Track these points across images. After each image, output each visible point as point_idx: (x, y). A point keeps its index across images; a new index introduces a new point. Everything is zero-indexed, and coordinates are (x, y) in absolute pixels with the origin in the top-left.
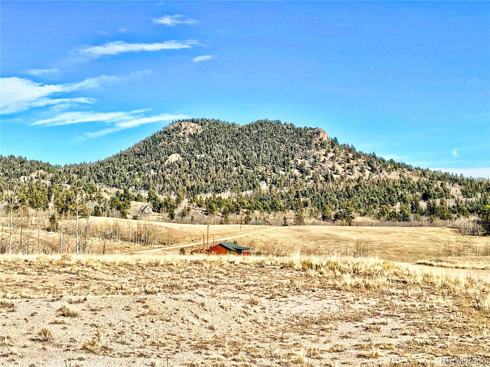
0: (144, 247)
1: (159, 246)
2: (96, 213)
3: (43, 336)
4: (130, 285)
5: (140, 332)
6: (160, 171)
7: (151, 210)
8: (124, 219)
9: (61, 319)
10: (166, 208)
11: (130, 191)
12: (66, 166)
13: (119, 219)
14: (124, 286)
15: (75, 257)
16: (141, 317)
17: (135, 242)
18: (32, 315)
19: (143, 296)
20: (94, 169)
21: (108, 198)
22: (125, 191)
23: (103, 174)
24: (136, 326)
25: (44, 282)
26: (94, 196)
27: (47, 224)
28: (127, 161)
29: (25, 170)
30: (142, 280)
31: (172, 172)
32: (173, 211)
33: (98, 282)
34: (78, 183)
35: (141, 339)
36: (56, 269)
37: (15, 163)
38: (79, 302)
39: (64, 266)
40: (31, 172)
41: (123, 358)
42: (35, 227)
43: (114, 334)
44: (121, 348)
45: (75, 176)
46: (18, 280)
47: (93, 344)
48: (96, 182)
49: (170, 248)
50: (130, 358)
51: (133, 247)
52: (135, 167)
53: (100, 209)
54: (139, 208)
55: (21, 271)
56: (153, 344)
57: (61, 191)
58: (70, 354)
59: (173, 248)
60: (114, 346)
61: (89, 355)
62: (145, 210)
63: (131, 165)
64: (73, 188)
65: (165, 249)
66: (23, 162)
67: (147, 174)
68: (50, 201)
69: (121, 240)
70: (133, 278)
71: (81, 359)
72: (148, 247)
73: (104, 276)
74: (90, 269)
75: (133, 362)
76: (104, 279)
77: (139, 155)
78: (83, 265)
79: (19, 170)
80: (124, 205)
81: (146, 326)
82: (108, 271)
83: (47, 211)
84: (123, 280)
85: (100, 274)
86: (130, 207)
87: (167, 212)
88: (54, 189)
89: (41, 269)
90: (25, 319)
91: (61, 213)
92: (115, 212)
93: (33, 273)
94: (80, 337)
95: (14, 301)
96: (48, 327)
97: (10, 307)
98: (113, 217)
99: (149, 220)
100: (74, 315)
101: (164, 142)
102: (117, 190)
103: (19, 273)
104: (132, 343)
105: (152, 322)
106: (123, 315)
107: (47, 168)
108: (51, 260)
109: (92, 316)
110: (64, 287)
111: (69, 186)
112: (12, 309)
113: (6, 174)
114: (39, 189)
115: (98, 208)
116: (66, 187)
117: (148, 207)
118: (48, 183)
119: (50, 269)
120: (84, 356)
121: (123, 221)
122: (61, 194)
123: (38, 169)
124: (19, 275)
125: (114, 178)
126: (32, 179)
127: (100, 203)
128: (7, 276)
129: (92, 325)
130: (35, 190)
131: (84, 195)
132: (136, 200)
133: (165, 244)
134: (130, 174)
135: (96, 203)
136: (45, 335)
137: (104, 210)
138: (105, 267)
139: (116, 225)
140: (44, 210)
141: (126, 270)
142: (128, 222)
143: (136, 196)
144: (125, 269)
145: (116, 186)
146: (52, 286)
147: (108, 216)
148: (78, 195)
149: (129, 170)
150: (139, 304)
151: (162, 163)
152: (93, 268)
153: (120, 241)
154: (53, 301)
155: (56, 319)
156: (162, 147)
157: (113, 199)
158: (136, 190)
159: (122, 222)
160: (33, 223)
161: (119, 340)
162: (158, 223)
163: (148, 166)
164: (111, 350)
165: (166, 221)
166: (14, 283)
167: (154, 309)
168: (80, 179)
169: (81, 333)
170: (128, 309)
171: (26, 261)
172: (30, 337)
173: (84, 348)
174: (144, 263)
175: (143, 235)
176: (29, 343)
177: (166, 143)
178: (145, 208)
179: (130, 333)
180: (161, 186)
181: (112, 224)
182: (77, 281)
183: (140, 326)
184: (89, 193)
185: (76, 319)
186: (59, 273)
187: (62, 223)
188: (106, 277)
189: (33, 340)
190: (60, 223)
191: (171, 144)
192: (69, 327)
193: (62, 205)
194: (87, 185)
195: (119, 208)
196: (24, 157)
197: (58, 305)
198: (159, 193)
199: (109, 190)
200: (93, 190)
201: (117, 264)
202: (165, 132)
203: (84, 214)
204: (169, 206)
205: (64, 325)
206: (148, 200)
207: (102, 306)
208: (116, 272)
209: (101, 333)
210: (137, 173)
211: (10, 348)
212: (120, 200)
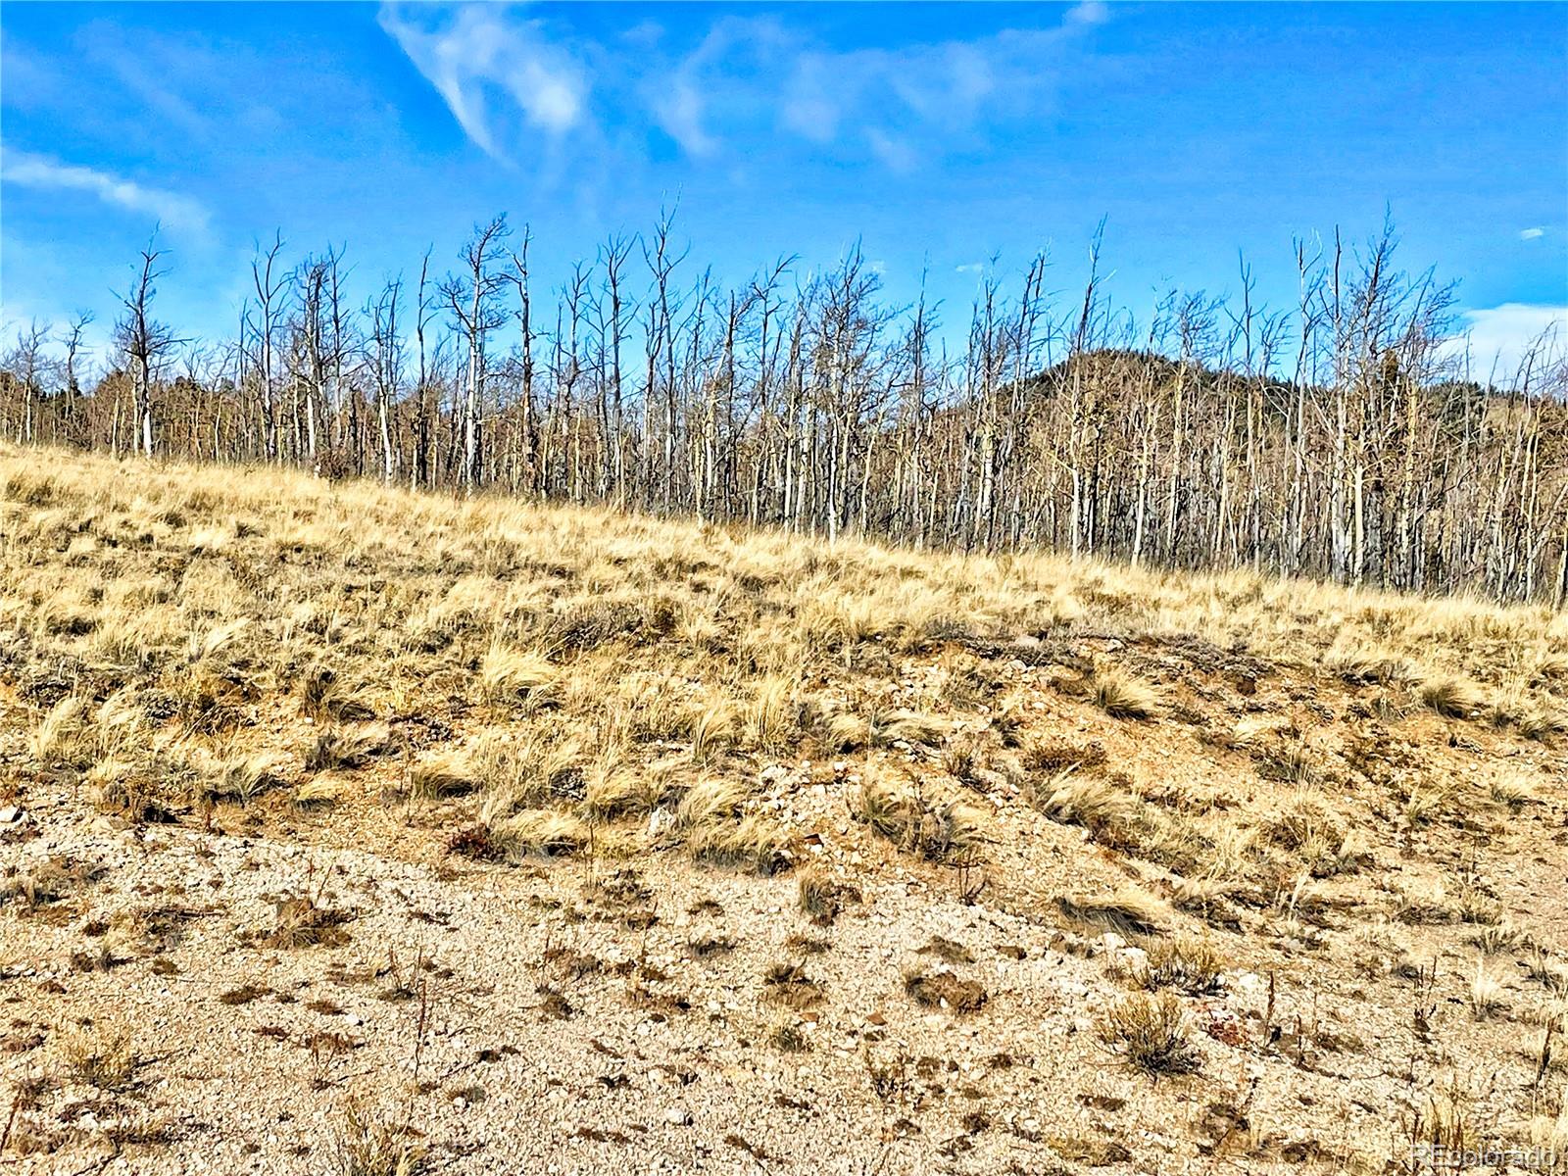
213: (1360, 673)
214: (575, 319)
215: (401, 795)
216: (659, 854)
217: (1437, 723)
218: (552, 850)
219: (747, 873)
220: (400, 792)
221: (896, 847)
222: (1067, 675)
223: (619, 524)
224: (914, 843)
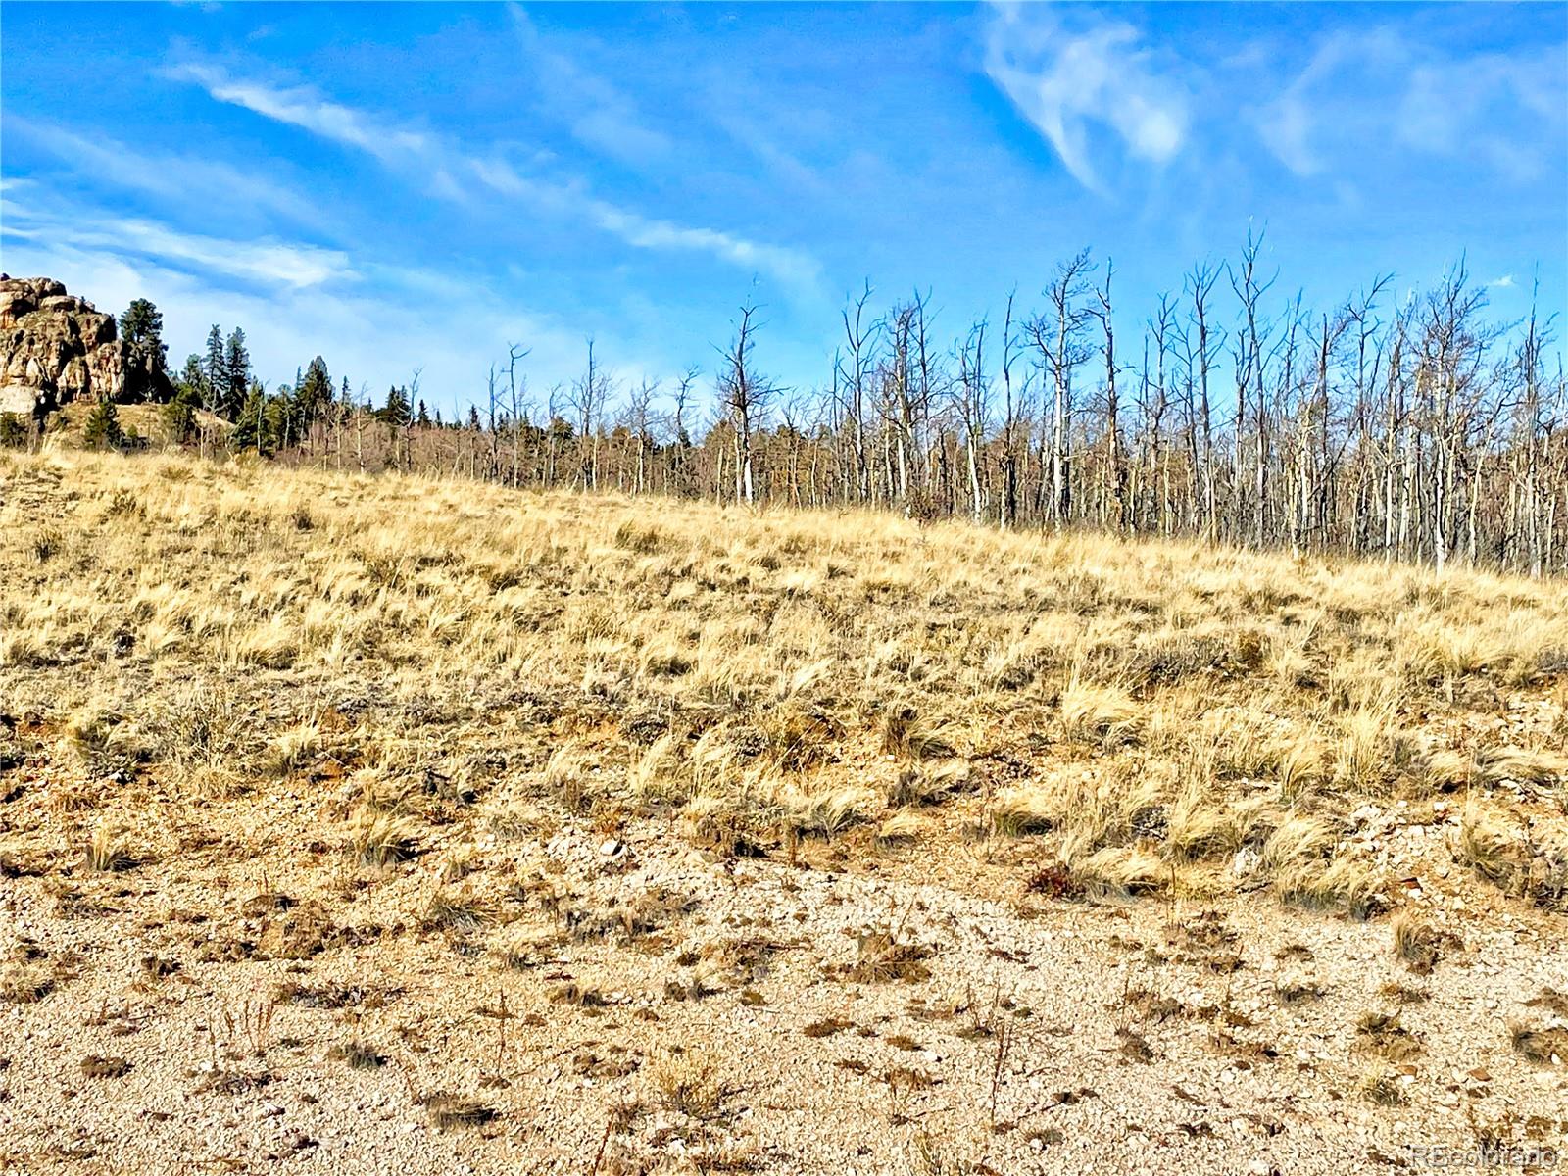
214: (1162, 351)
215: (981, 833)
216: (1245, 896)
218: (1133, 890)
219: (1339, 918)
220: (980, 828)
221: (1503, 893)
223: (1207, 557)
224: (1523, 888)
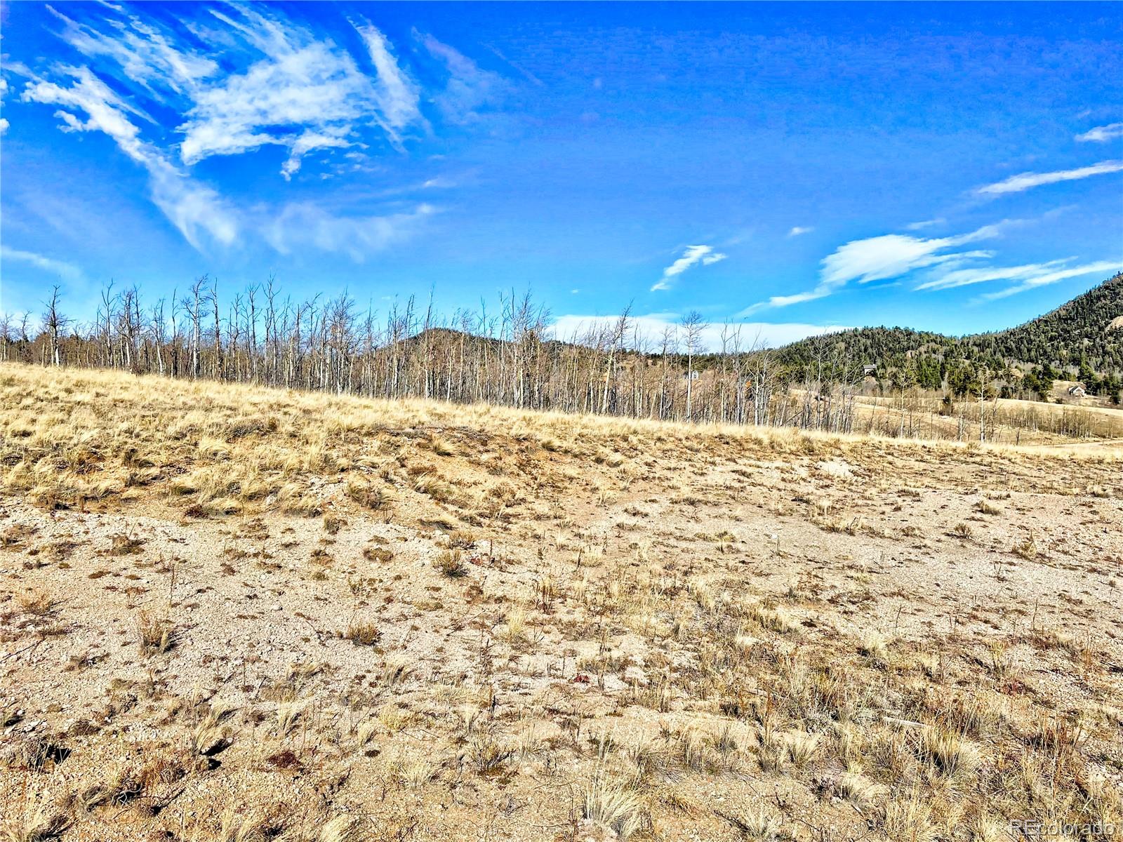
0: (1073, 440)
1: (1096, 439)
2: (1004, 394)
3: (961, 531)
4: (1063, 485)
5: (1088, 542)
6: (1098, 340)
7: (1083, 391)
8: (1042, 403)
9: (979, 515)
10: (1106, 390)
11: (1052, 366)
12: (963, 337)
13: (1036, 402)
14: (1055, 485)
15: (985, 446)
16: (1088, 525)
17: (1060, 433)
18: (942, 507)
19: (1089, 499)
20: (1002, 340)
21: (1021, 375)
22: (1046, 367)
23: (1014, 346)
24: (1081, 534)
25: (948, 472)
26: (1000, 373)
27: (940, 406)
28: (1049, 328)
29: (912, 343)
30: (1081, 479)
31: (1117, 342)
32: (1117, 394)
33: (1018, 477)
34: (980, 358)
35: (1091, 550)
36: (962, 459)
37: (901, 336)
38: (999, 498)
39: (972, 455)
40: (920, 346)
41: (1068, 571)
42: (925, 409)
43: (1051, 541)
44: (1064, 559)
45: (976, 349)
46: (916, 468)
47: (1026, 549)
48: (1003, 356)
49: (1112, 442)
50: (1078, 573)
51: (1056, 438)
52: (1060, 335)
53: (1010, 390)
54: (1065, 388)
55: (919, 458)
56: (1108, 559)
57: (957, 367)
58: (996, 556)
59: (1117, 442)
60: (1053, 554)
61: (1021, 561)
62: (1074, 392)
63: (1053, 334)
64: (973, 364)
65: (1105, 443)
66: (911, 334)
67: (1077, 345)
68: (943, 380)
69: (1040, 428)
70: (1067, 476)
71: (1011, 564)
72: (1079, 440)
73: (1026, 471)
74: (1006, 462)
75: (1083, 577)
76: (1026, 475)
77: (1066, 319)
78: (996, 456)
79: (905, 343)
80: (1044, 386)
81: (1096, 536)
82: (1031, 466)
83: (939, 392)
84: (1053, 477)
85: (1021, 468)
86: (1052, 387)
87: (1108, 394)
88: (949, 366)
89: (943, 458)
90: (935, 511)
91: (957, 394)
92: (1030, 392)
93: (934, 461)
94: (1007, 538)
95: (918, 490)
96: (965, 523)
97: (914, 496)
98: (1027, 399)
99: (1080, 405)
100: (996, 513)
101: (1104, 301)
102: (1034, 365)
103: (917, 460)
104: (1078, 554)
105: (1105, 532)
106: (1062, 519)
107: (940, 340)
108: (954, 447)
109: (1020, 517)
110: (974, 480)
111: (967, 362)
112: (917, 498)
113: (890, 348)
114: (929, 366)
115: (1007, 389)
116: (963, 363)
117: (1079, 388)
118: (941, 358)
119: (955, 457)
120: (1015, 561)
121: (1041, 405)
122: (957, 371)
123: (928, 342)
124: (917, 463)
125: (1029, 350)
126: (920, 353)
127: (1009, 383)
128: (903, 463)
129: (1021, 527)
130: (925, 367)
131: (988, 372)
132: (1061, 378)
133: (1104, 437)
134: (1053, 345)
135: (1004, 383)
136: (963, 531)
137: (1015, 391)
138: (1027, 460)
139: (1032, 410)
140: (936, 390)
141: (1057, 466)
142: (1049, 406)
143: (1061, 373)
144: (1055, 465)
145: (1032, 361)
146: (959, 477)
147: (1021, 398)
148: (980, 372)
149: (1051, 339)
150: (1084, 508)
151: (1101, 329)
152: (1010, 460)
153: (1038, 431)
154: (967, 494)
155: (973, 515)
156: (1102, 308)
157: (1027, 378)
158: (1061, 366)
159: (1041, 407)
160: (923, 404)
161: (1058, 548)
162: (1093, 409)
163: (1080, 335)
164: (1050, 559)
165: (1106, 406)
166: (913, 471)
167: (1107, 517)
168: (982, 353)
169: (1007, 535)
170: (1068, 513)
171: (924, 447)
172: (944, 531)
173: (1014, 551)
174: (1082, 458)
175: (1071, 424)
176: (943, 537)
177: (1108, 302)
178: (1073, 389)
179: (1074, 542)
180: (1100, 360)
181: (1026, 409)
182: (990, 475)
183: (1087, 536)
184: (995, 369)
185: (998, 517)
186: (967, 463)
187: (959, 406)
188: (1031, 473)
189: (948, 535)
190: (956, 406)
191: (1115, 303)
192: (991, 526)
193: (959, 384)
194: (990, 359)
195: (1036, 388)
196: (911, 328)
197: (974, 499)
198: (1096, 370)
199: (1021, 366)
200: (1000, 366)
201: (1042, 457)
202: (1107, 288)
203: (988, 396)
204: (1111, 387)
205: (983, 523)
206: (1079, 379)
207: (1032, 506)
208: (1043, 467)
209: (1034, 538)
210: (1062, 343)
211: (922, 540)
212: (1038, 378)
213: (521, 437)
214: (237, 314)
215: (165, 495)
216: (270, 512)
217: (546, 453)
218: (227, 513)
219: (304, 517)
221: (360, 505)
222: (423, 441)
223: (255, 390)
224: (367, 503)
